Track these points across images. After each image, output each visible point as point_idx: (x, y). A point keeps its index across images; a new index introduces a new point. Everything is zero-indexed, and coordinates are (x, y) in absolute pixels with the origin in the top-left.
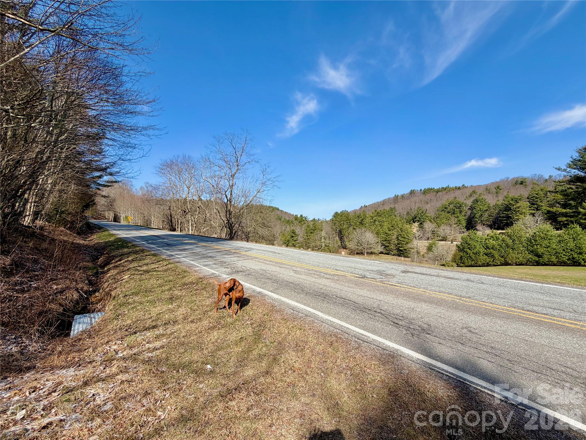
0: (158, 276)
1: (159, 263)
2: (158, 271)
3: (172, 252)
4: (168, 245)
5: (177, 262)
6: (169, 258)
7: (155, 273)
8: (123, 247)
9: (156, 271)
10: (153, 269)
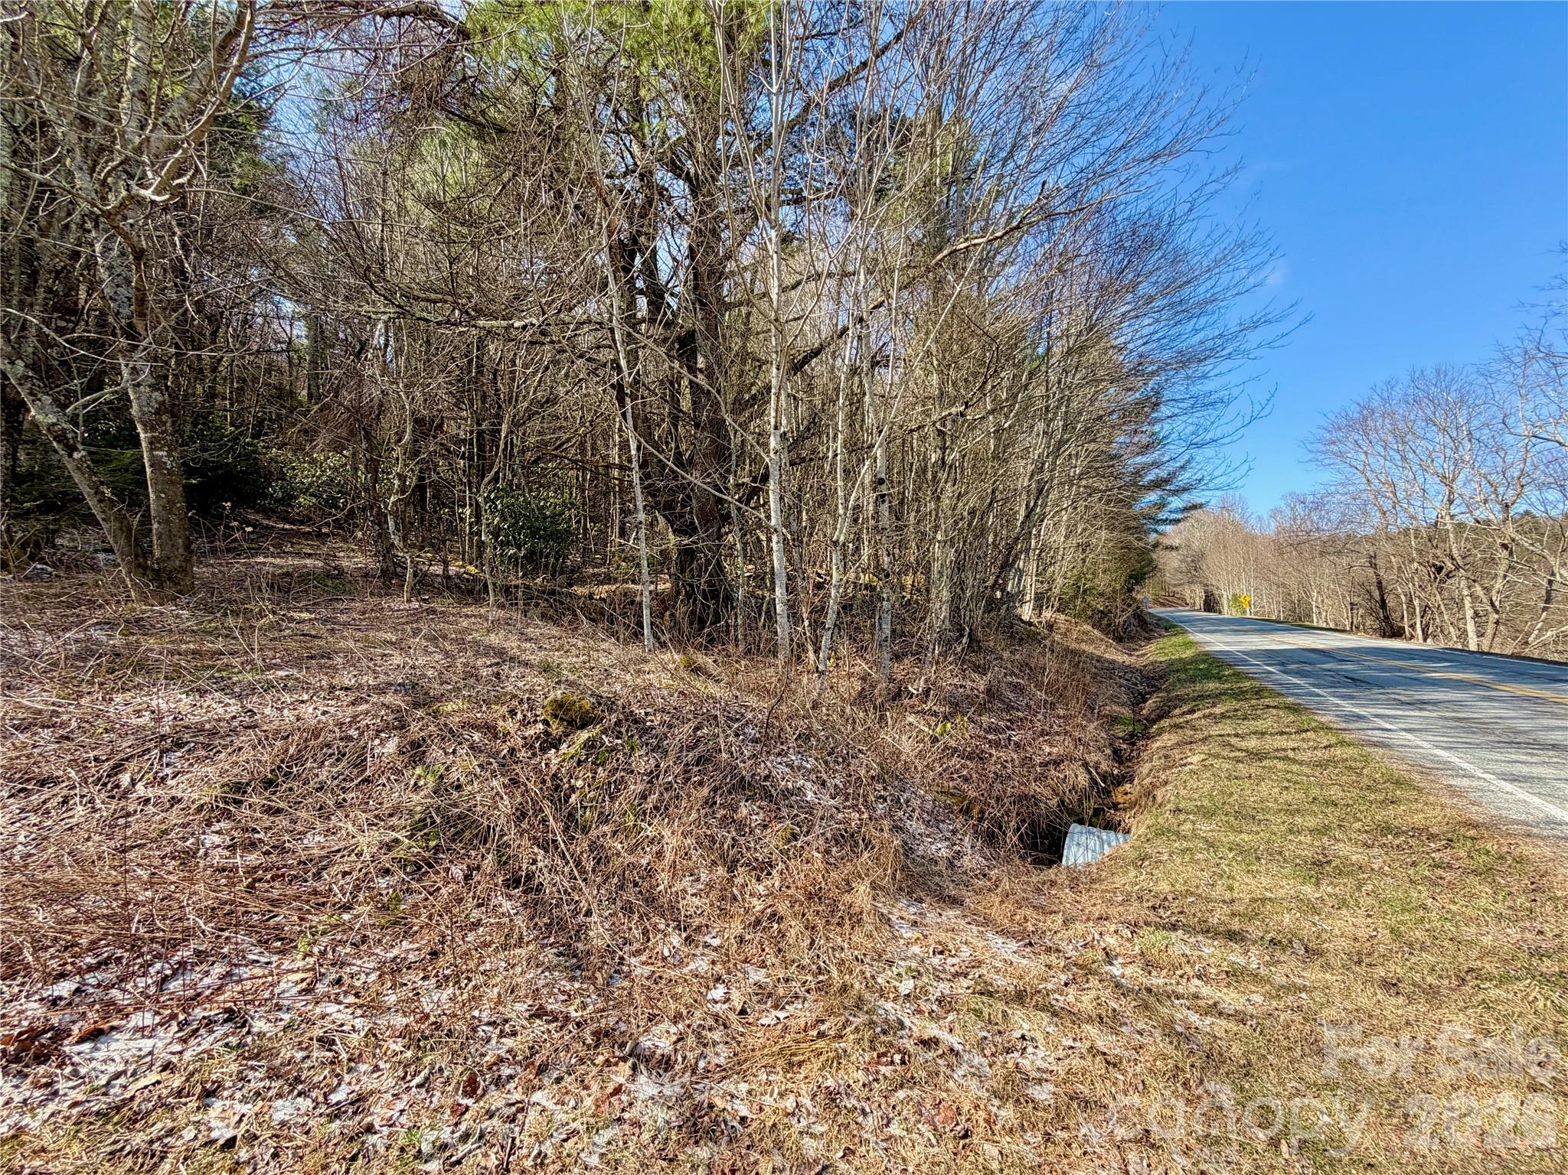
0: (1289, 776)
1: (1304, 735)
2: (1295, 761)
3: (1363, 706)
4: (1356, 681)
5: (1375, 745)
6: (1344, 726)
7: (1280, 765)
8: (1207, 676)
9: (1286, 758)
10: (1277, 750)
